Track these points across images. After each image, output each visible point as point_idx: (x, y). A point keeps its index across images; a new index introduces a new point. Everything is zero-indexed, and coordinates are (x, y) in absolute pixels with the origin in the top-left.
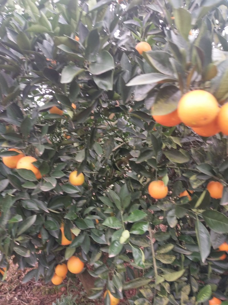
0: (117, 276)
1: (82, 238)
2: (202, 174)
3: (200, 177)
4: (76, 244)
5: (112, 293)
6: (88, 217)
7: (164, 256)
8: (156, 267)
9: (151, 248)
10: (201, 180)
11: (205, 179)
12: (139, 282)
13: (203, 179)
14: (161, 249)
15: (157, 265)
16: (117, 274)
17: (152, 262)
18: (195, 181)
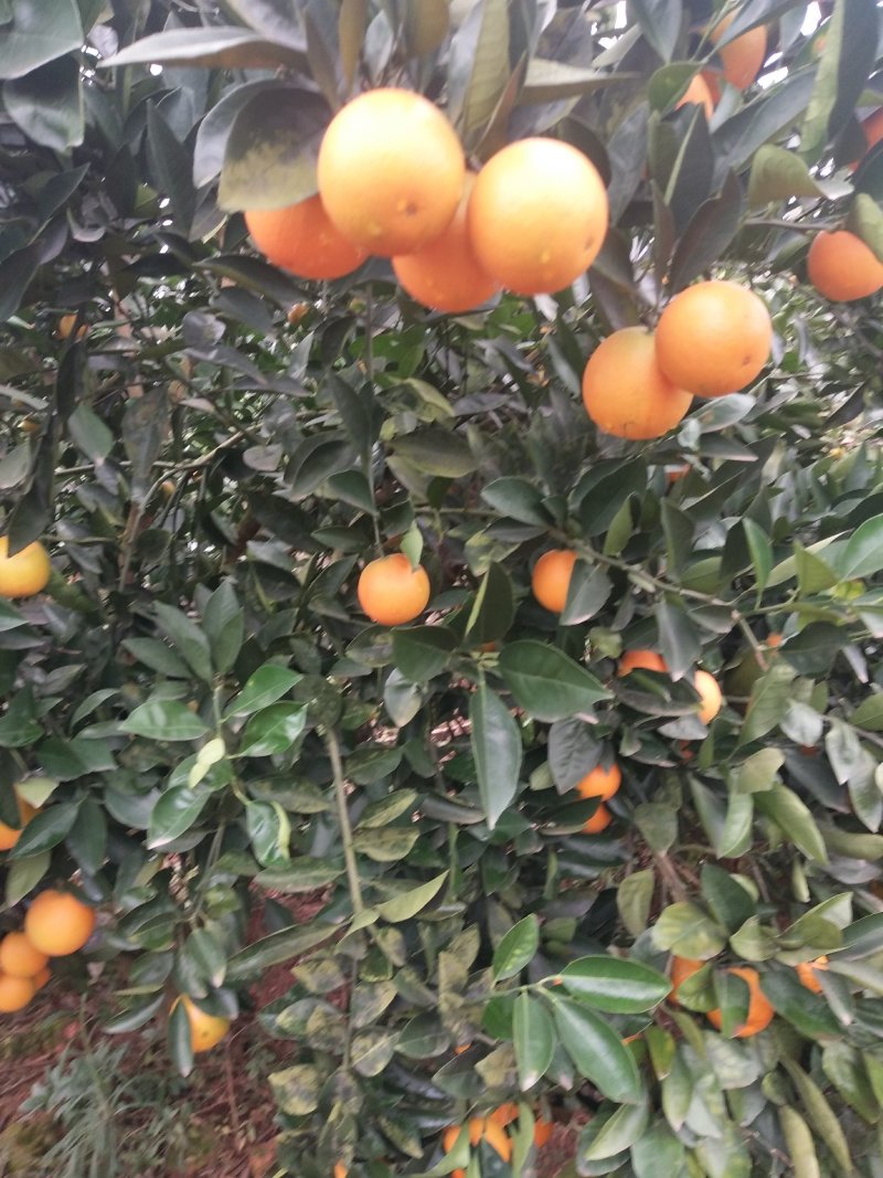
0: (207, 935)
1: (70, 813)
2: (509, 522)
3: (503, 534)
4: (41, 838)
5: (196, 1002)
6: (88, 732)
7: (380, 837)
8: (356, 882)
9: (338, 814)
10: (506, 545)
11: (517, 539)
12: (292, 943)
13: (512, 539)
14: (373, 814)
15: (359, 874)
16: (209, 925)
17: (344, 864)
18: (486, 549)
